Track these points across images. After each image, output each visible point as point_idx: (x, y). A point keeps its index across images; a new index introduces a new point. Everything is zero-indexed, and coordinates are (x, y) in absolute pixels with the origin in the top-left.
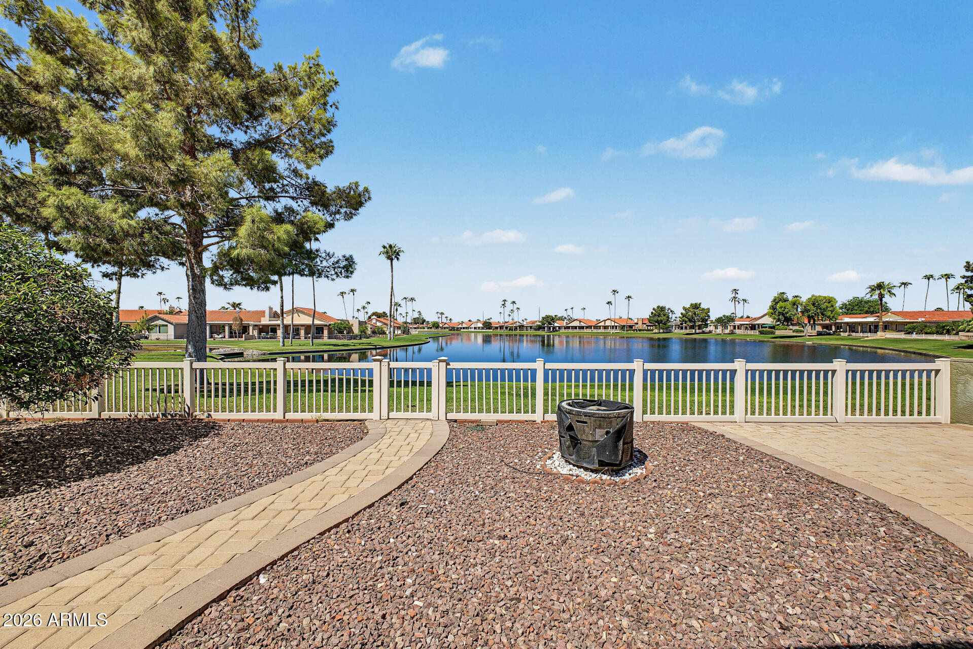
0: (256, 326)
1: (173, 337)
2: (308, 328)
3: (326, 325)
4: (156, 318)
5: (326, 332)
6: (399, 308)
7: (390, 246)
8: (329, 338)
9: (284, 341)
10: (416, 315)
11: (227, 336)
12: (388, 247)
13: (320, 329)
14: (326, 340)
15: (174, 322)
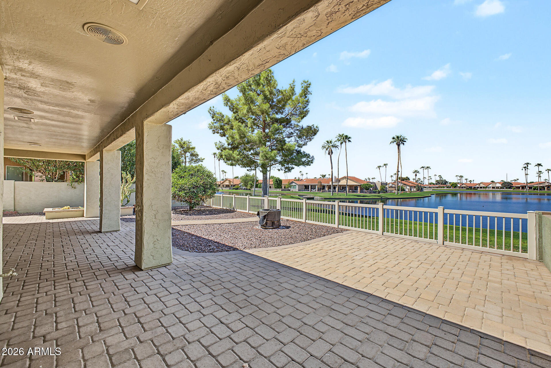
0: (327, 185)
1: (297, 191)
2: (351, 187)
3: (359, 185)
4: (292, 182)
5: (359, 189)
6: (417, 174)
7: (398, 137)
8: (361, 192)
9: (333, 193)
10: (438, 179)
11: (317, 191)
12: (396, 138)
13: (356, 187)
14: (359, 193)
15: (298, 184)
